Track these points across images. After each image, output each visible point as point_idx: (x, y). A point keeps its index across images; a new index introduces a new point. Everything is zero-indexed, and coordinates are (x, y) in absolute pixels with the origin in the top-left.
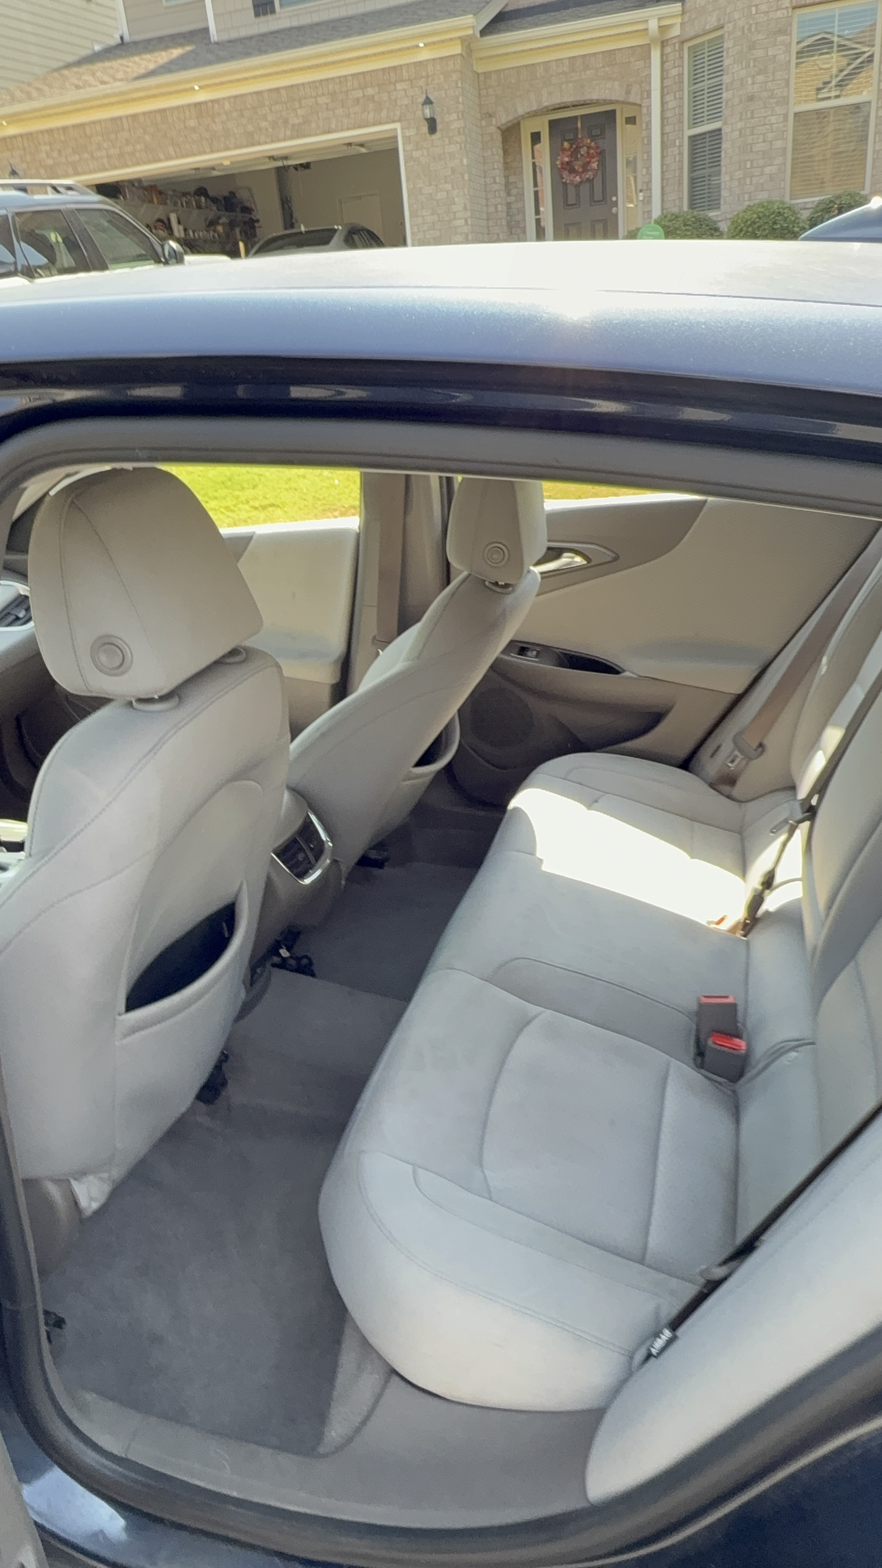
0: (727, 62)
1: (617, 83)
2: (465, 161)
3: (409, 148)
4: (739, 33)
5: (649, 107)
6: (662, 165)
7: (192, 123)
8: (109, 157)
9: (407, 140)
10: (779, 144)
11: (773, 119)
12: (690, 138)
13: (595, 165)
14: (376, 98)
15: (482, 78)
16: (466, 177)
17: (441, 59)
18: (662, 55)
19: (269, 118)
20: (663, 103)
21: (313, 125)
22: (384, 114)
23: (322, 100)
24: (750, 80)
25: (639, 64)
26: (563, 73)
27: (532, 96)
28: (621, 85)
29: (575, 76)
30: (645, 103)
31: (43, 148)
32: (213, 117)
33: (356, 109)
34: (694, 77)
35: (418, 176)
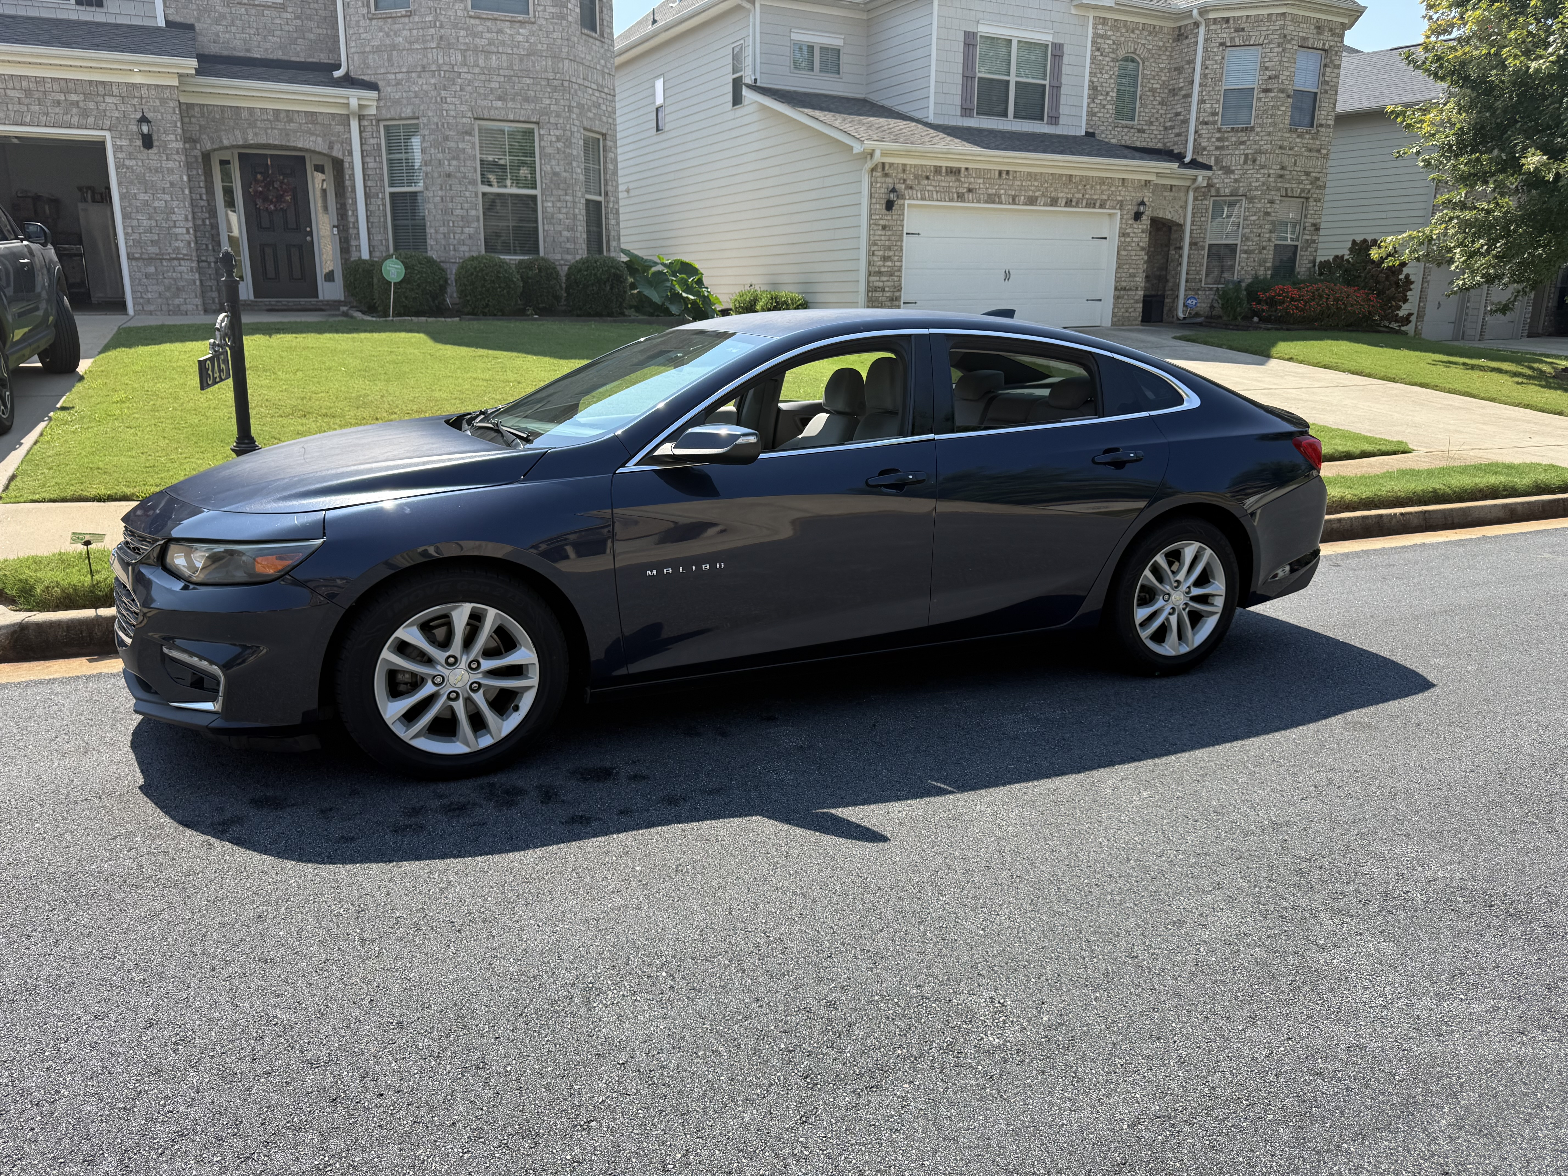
0: (423, 145)
1: (319, 138)
2: (185, 178)
3: (119, 155)
4: (433, 126)
5: (351, 163)
6: (367, 210)
9: (117, 149)
10: (473, 213)
11: (467, 194)
12: (391, 194)
14: (81, 104)
15: (187, 107)
16: (186, 192)
17: (158, 86)
18: (360, 126)
20: (364, 163)
21: (1, 114)
22: (91, 120)
23: (13, 94)
24: (446, 162)
25: (340, 128)
26: (268, 120)
27: (237, 132)
28: (324, 141)
29: (280, 126)
30: (347, 159)
33: (57, 110)
34: (391, 149)
35: (131, 183)
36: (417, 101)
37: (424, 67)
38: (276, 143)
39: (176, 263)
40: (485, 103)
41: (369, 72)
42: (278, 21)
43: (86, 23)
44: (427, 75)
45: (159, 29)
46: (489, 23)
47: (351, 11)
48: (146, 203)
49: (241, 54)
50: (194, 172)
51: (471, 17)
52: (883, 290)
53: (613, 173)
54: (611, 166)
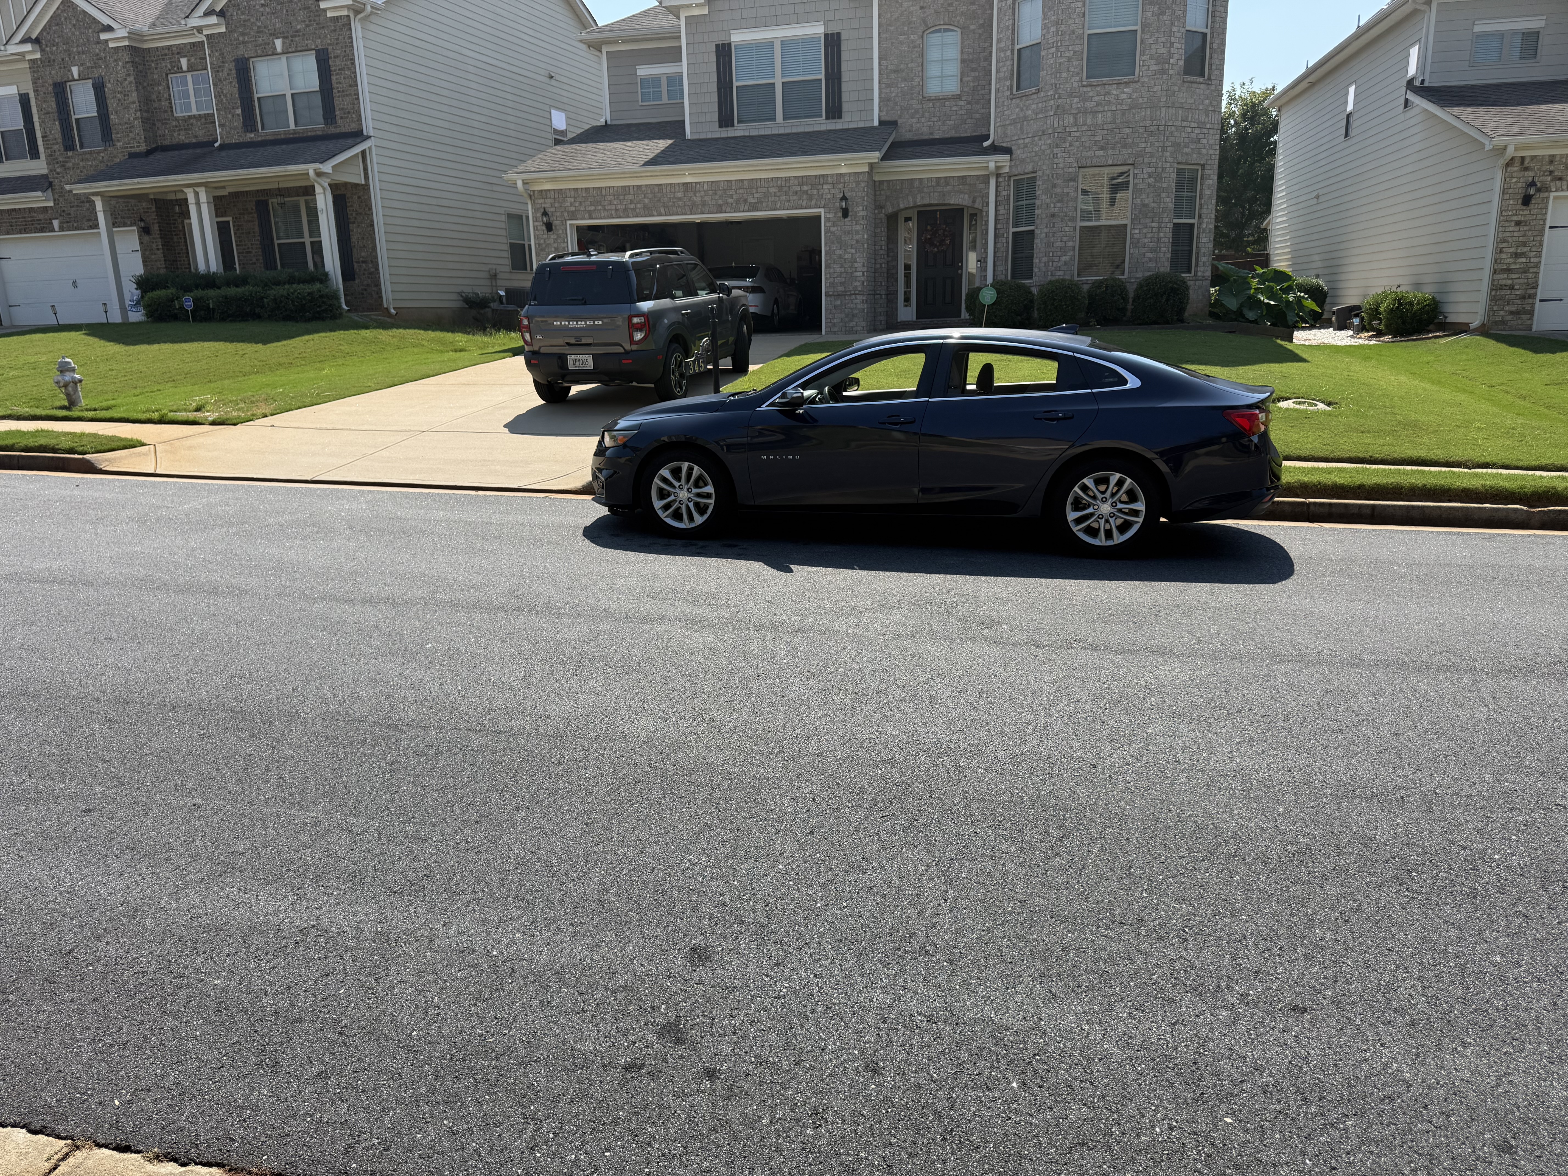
0: (1038, 193)
1: (966, 196)
2: (866, 236)
3: (828, 225)
4: (1046, 178)
5: (988, 212)
6: (995, 248)
7: (679, 195)
8: (616, 210)
9: (828, 220)
10: (1070, 244)
11: (1067, 229)
12: (1013, 233)
13: (948, 242)
14: (809, 192)
15: (877, 184)
16: (866, 246)
17: (855, 173)
18: (997, 182)
19: (734, 197)
20: (996, 210)
21: (764, 205)
22: (813, 202)
23: (772, 190)
24: (1052, 205)
25: (982, 186)
26: (932, 186)
27: (910, 198)
28: (969, 197)
29: (939, 189)
30: (985, 209)
31: (569, 200)
32: (695, 193)
33: (795, 198)
34: (1017, 198)
35: (833, 243)
36: (1036, 159)
37: (1043, 131)
38: (936, 202)
39: (854, 297)
40: (1089, 154)
41: (1007, 140)
42: (954, 109)
43: (830, 131)
44: (1045, 137)
45: (874, 128)
46: (1098, 89)
47: (1000, 94)
48: (840, 256)
49: (926, 137)
50: (879, 230)
51: (1084, 86)
52: (1512, 288)
53: (1210, 198)
54: (1207, 192)
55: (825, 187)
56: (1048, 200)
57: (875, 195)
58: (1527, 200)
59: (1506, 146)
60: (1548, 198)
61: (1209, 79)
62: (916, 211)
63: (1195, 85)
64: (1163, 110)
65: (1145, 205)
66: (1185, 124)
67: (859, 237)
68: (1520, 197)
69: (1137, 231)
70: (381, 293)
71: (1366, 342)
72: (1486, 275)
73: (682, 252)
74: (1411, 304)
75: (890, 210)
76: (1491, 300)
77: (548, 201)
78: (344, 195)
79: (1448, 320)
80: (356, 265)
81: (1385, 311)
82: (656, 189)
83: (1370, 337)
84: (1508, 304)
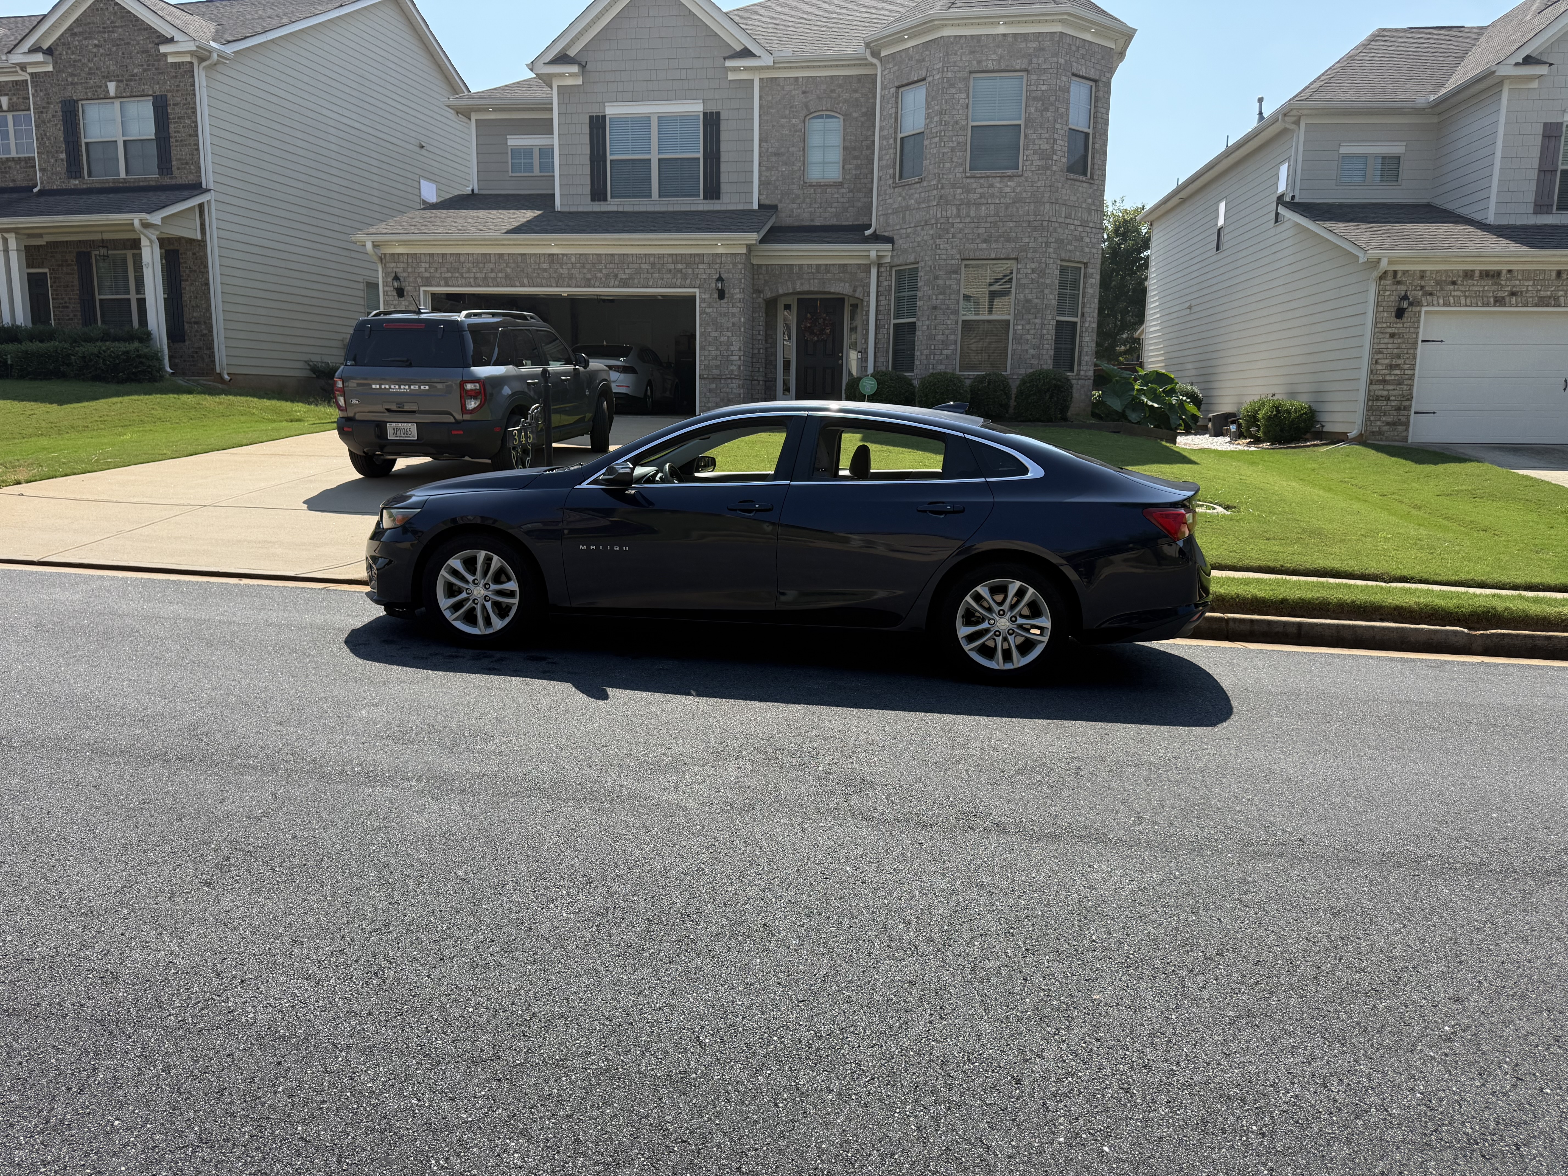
0: (920, 284)
1: (847, 284)
2: (742, 320)
3: (703, 305)
4: (928, 269)
5: (868, 302)
6: (876, 339)
7: (545, 266)
8: (475, 278)
9: (703, 300)
10: (952, 337)
11: (949, 322)
12: (895, 325)
13: (828, 331)
14: (684, 271)
15: (755, 267)
16: (742, 329)
17: (732, 254)
18: (878, 272)
19: (604, 272)
20: (877, 301)
21: (636, 281)
22: (688, 281)
23: (643, 266)
24: (934, 297)
25: (863, 275)
26: (812, 273)
27: (789, 283)
28: (850, 286)
29: (819, 276)
30: (866, 299)
31: (423, 265)
32: (561, 265)
33: (669, 276)
34: (899, 289)
35: (708, 324)
36: (918, 249)
37: (926, 221)
38: (816, 289)
39: (729, 381)
40: (972, 246)
41: (889, 229)
42: (836, 196)
43: (708, 212)
44: (928, 227)
45: (753, 211)
46: (982, 181)
47: (882, 182)
48: (716, 339)
49: (807, 224)
50: (757, 315)
51: (967, 177)
52: (1388, 399)
53: (1093, 296)
54: (1090, 291)
55: (701, 266)
56: (930, 292)
57: (753, 279)
58: (1400, 313)
59: (1380, 259)
60: (1420, 312)
61: (1092, 178)
62: (796, 297)
63: (1078, 183)
64: (1047, 205)
65: (1028, 301)
66: (1068, 221)
67: (735, 320)
68: (1393, 310)
69: (1020, 327)
70: (214, 356)
71: (1246, 448)
72: (1362, 386)
73: (532, 318)
74: (1288, 412)
75: (769, 295)
76: (1368, 410)
77: (401, 265)
78: (178, 251)
79: (1325, 430)
80: (186, 326)
81: (1263, 418)
82: (520, 259)
83: (1248, 443)
84: (1385, 415)
